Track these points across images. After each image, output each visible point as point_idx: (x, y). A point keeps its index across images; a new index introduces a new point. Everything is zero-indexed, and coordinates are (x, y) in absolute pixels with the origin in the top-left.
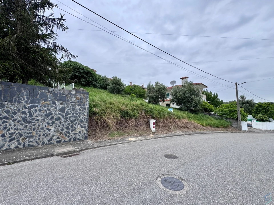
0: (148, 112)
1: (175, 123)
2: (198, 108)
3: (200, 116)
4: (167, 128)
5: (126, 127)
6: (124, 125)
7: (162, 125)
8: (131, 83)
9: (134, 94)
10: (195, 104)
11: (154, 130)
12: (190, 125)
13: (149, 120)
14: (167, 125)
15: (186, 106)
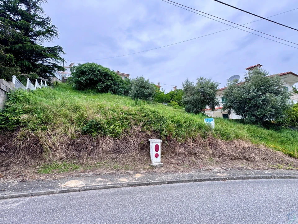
0: (151, 125)
1: (215, 149)
2: (282, 117)
3: (286, 133)
4: (193, 158)
5: (89, 153)
6: (86, 148)
7: (182, 150)
8: (175, 87)
9: (176, 101)
10: (274, 111)
11: (156, 161)
12: (256, 154)
13: (150, 140)
14: (193, 152)
15: (254, 115)
